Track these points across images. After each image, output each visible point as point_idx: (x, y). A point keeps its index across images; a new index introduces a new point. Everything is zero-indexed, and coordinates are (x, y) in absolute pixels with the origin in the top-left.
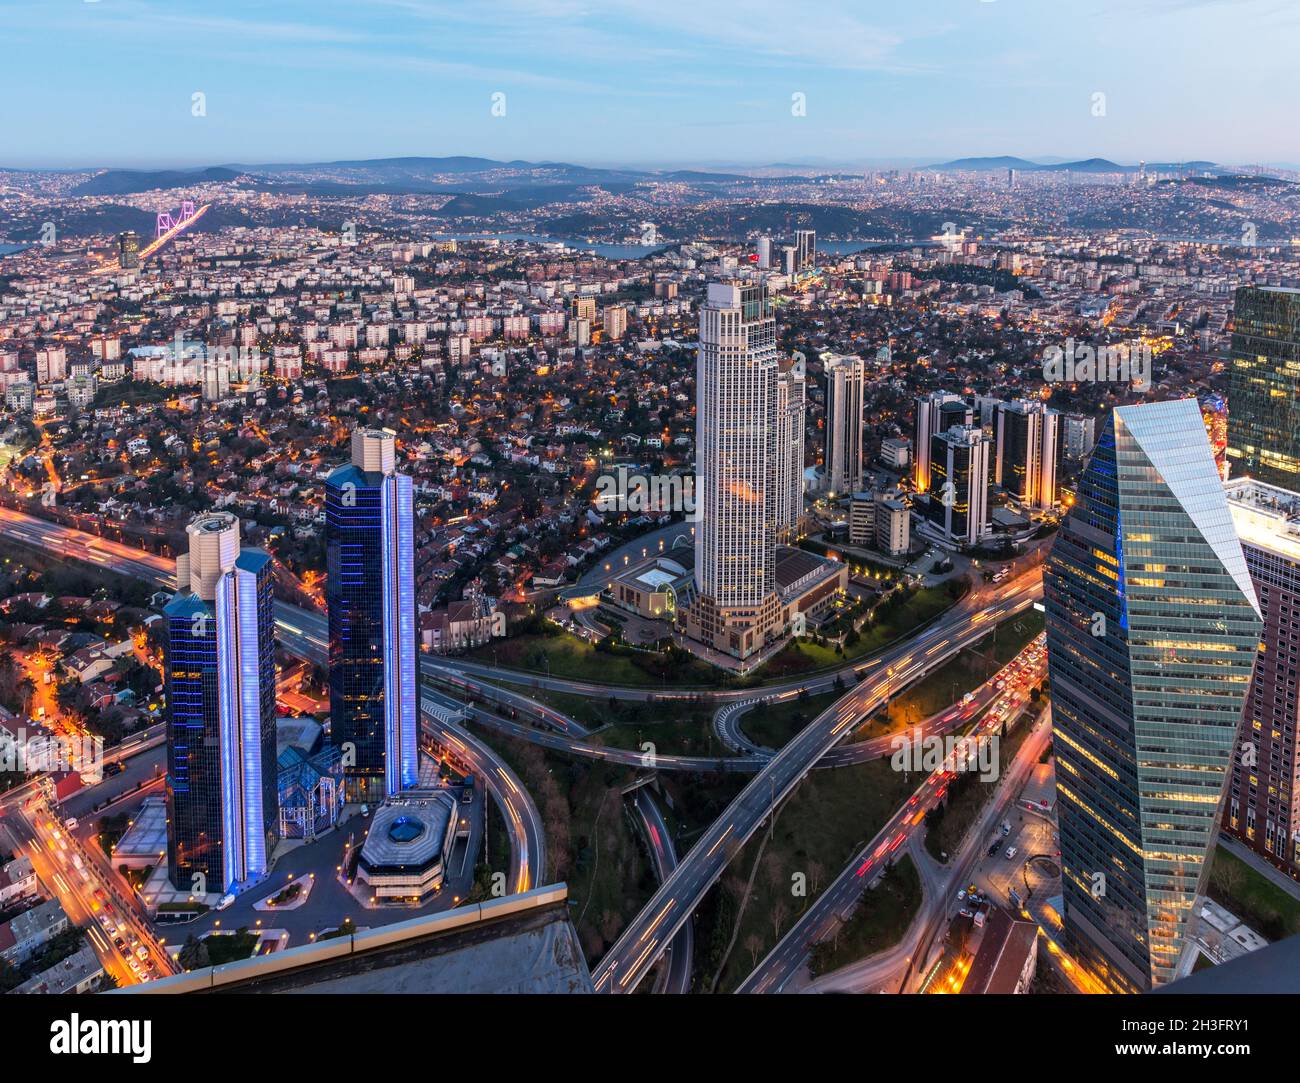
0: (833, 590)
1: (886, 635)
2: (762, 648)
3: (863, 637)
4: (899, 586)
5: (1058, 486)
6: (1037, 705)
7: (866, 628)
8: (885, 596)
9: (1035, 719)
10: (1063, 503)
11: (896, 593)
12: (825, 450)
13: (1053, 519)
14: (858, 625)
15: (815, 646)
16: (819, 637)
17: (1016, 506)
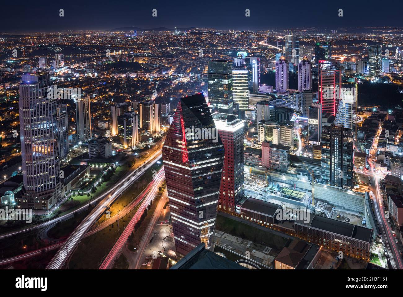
0: (84, 175)
1: (107, 185)
2: (56, 203)
3: (98, 188)
4: (110, 168)
5: (161, 125)
6: (161, 192)
7: (99, 185)
8: (105, 173)
9: (160, 197)
10: (162, 129)
11: (109, 170)
12: (76, 128)
13: (160, 135)
14: (95, 185)
15: (79, 196)
16: (80, 193)
17: (148, 134)
